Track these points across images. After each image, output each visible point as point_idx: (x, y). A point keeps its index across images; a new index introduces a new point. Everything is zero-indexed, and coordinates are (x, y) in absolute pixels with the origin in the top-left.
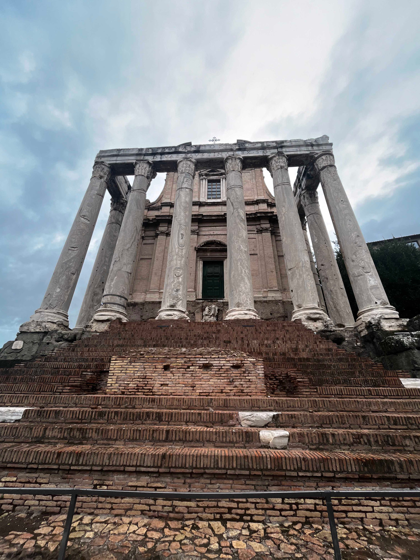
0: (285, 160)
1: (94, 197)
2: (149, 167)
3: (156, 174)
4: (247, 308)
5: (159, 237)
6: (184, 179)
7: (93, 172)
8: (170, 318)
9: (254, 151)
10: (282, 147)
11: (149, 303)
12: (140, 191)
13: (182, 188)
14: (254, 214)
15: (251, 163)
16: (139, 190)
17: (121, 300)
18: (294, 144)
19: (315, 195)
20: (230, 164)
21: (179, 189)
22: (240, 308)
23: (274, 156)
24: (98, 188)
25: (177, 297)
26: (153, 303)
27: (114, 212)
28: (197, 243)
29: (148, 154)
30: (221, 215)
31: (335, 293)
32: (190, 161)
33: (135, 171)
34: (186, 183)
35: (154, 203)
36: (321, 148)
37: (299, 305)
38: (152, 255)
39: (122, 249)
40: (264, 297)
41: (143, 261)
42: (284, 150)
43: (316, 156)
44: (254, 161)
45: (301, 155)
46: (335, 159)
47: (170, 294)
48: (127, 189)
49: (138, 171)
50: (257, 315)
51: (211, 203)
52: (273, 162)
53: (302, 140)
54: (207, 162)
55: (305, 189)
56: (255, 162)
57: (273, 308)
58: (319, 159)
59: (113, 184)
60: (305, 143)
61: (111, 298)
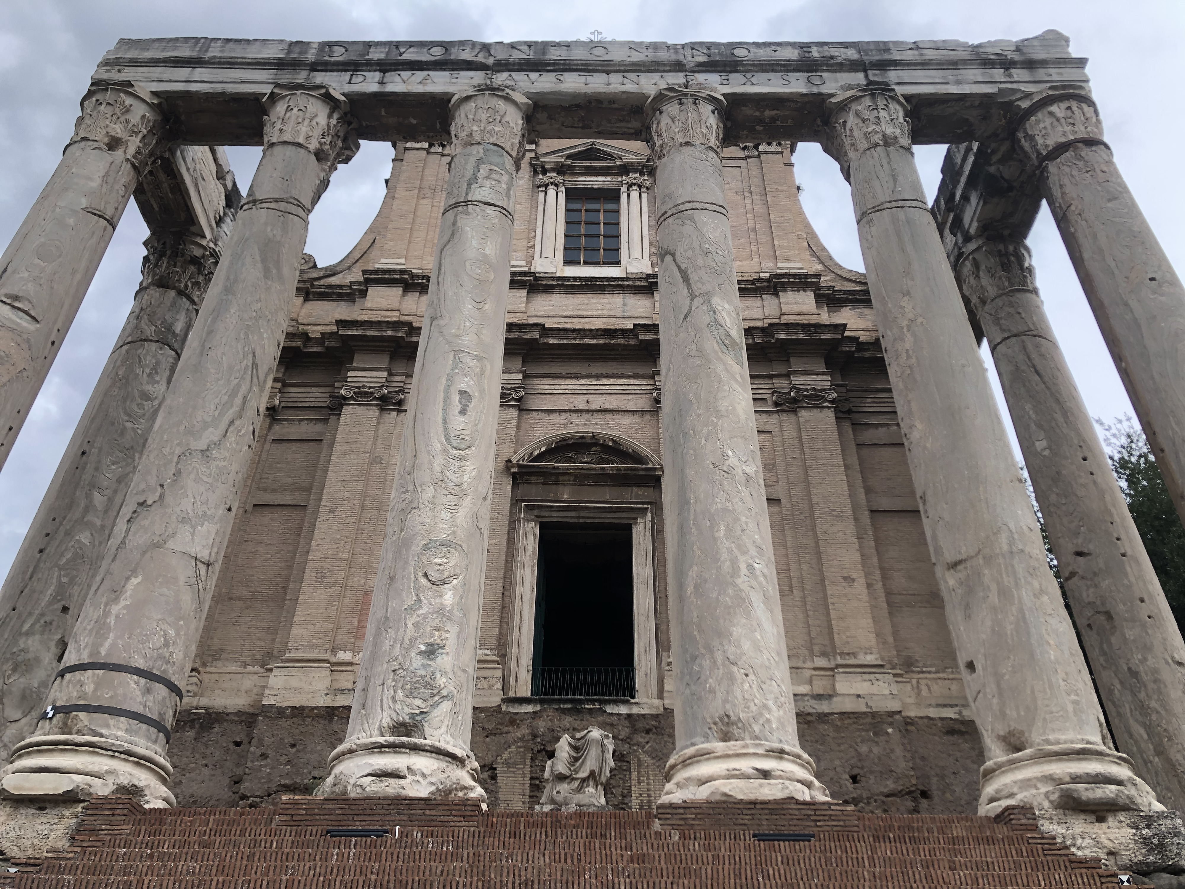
0: (901, 114)
1: (71, 221)
2: (330, 116)
3: (358, 147)
4: (768, 745)
5: (346, 410)
6: (477, 168)
7: (80, 121)
8: (390, 787)
9: (771, 75)
10: (884, 65)
11: (281, 712)
12: (282, 206)
13: (467, 203)
14: (763, 330)
15: (760, 121)
16: (277, 201)
17: (148, 691)
18: (930, 55)
19: (1020, 260)
20: (673, 119)
21: (456, 205)
22: (733, 746)
23: (855, 99)
24: (95, 184)
25: (428, 685)
26: (298, 712)
27: (155, 293)
28: (518, 442)
29: (326, 63)
30: (623, 332)
31: (1151, 686)
32: (507, 98)
33: (267, 129)
34: (488, 183)
35: (331, 271)
36: (1041, 74)
37: (1011, 733)
38: (308, 490)
39: (178, 451)
40: (819, 697)
41: (266, 518)
42: (892, 76)
43: (1025, 104)
44: (768, 113)
45: (962, 98)
46: (1102, 117)
47: (395, 665)
48: (223, 202)
49: (278, 126)
50: (816, 783)
51: (581, 279)
52: (851, 120)
53: (965, 45)
54: (578, 106)
55: (978, 236)
56: (773, 119)
57: (864, 749)
58: (1040, 115)
59: (162, 176)
60: (977, 53)
61: (98, 686)
